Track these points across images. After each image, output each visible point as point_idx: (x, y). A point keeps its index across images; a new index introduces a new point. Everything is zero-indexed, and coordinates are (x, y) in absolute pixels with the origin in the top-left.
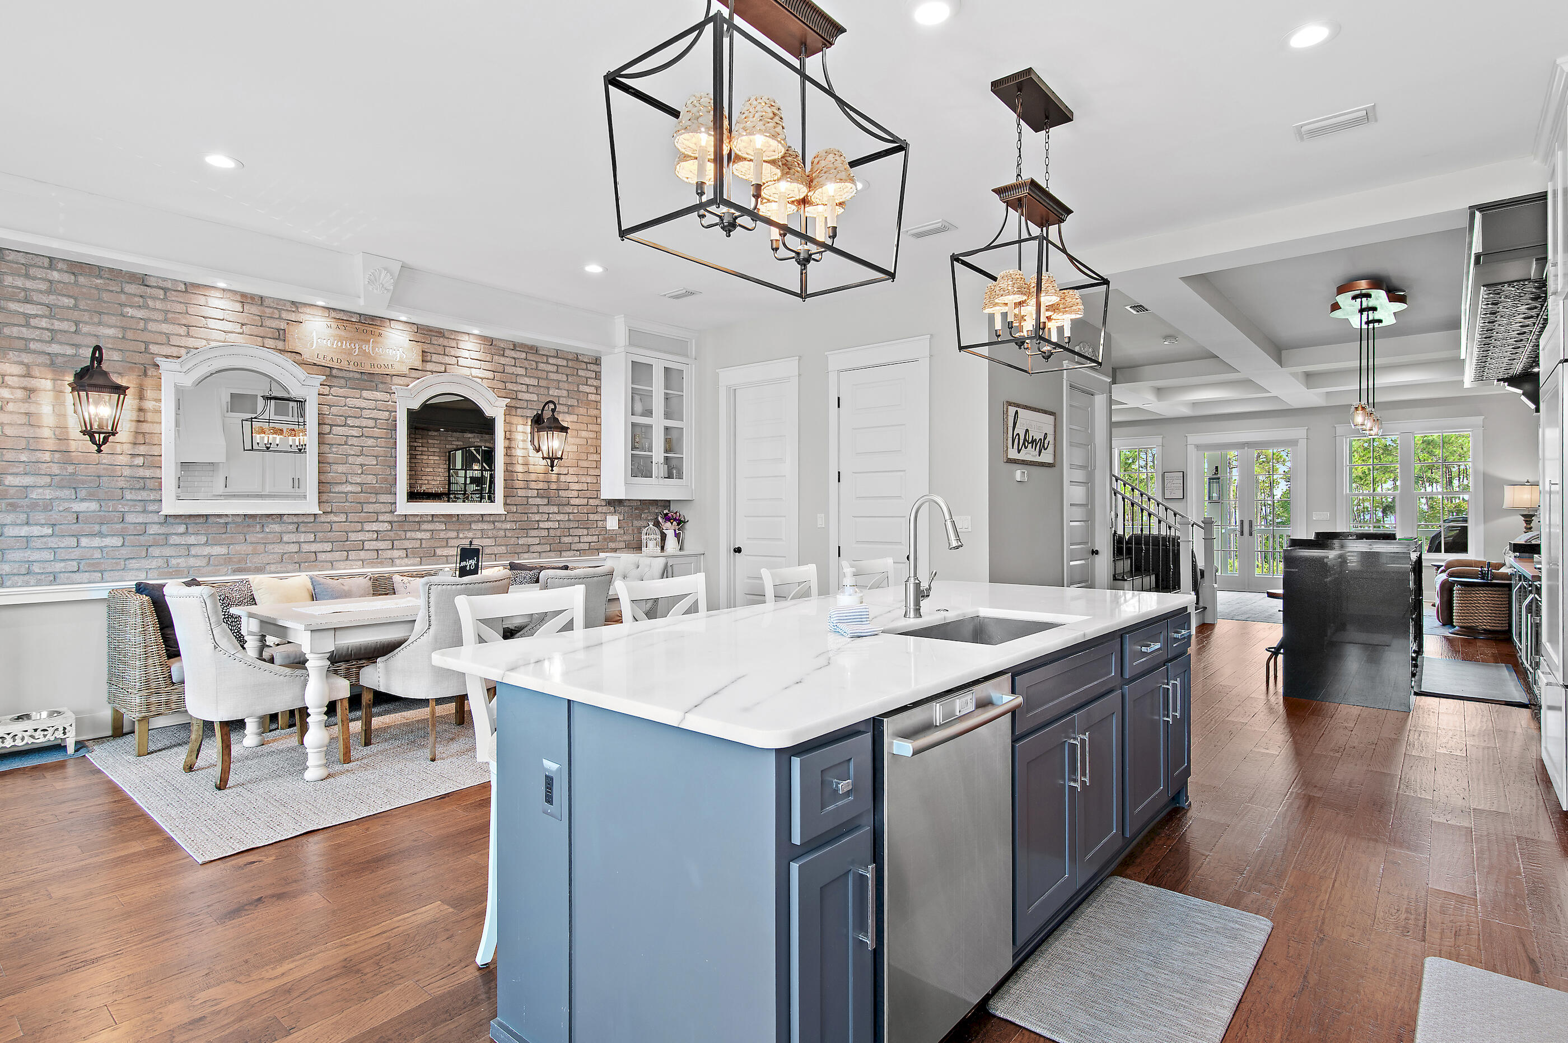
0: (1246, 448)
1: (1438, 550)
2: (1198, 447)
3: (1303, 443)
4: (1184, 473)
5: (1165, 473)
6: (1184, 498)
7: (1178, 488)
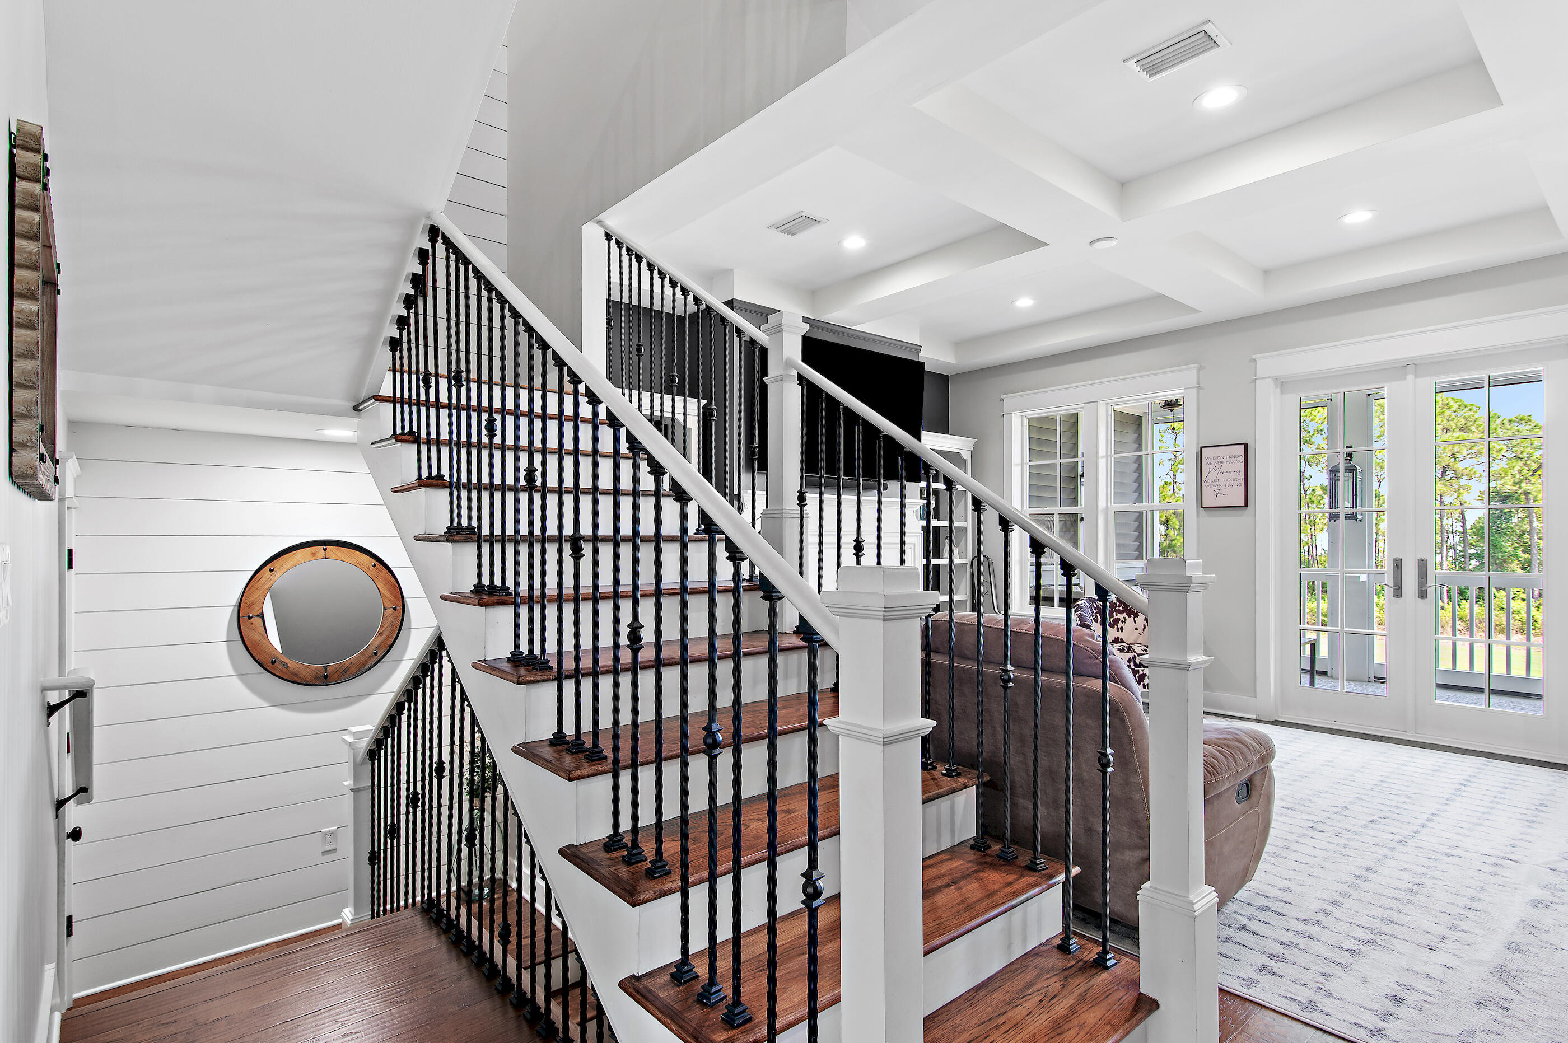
0: (1410, 377)
2: (1283, 384)
4: (1246, 445)
5: (1203, 449)
6: (1246, 505)
7: (1232, 483)
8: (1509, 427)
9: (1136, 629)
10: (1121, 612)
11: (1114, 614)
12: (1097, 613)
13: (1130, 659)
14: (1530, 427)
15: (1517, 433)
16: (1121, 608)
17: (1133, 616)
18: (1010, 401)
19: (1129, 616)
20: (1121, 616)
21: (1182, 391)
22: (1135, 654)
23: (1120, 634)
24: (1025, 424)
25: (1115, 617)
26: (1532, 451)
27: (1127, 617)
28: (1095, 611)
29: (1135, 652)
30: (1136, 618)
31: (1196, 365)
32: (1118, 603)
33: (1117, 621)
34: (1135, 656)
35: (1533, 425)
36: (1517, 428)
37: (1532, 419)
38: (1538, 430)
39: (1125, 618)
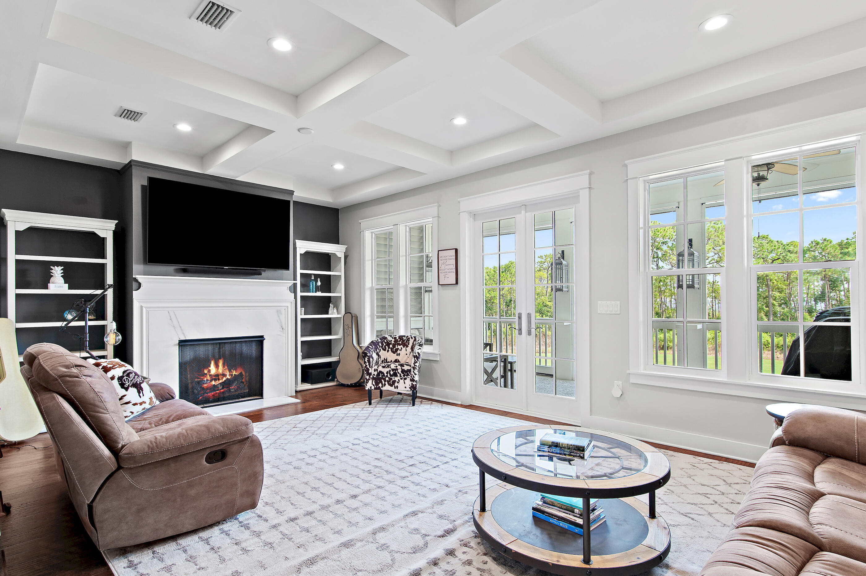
0: (523, 212)
1: (796, 373)
2: (474, 215)
3: (584, 195)
4: (456, 250)
5: (439, 252)
6: (457, 283)
7: (451, 271)
8: (757, 241)
9: (407, 354)
10: (400, 345)
11: (396, 346)
12: (386, 345)
13: (387, 372)
14: (768, 241)
15: (760, 244)
16: (400, 343)
17: (405, 347)
18: (364, 223)
19: (404, 347)
20: (399, 347)
21: (431, 219)
22: (391, 369)
23: (398, 358)
24: (374, 237)
25: (396, 347)
26: (768, 254)
27: (402, 347)
28: (385, 344)
29: (391, 368)
30: (407, 348)
31: (436, 204)
32: (399, 340)
33: (397, 349)
34: (390, 370)
35: (769, 240)
36: (760, 242)
37: (769, 237)
38: (771, 243)
39: (401, 348)
